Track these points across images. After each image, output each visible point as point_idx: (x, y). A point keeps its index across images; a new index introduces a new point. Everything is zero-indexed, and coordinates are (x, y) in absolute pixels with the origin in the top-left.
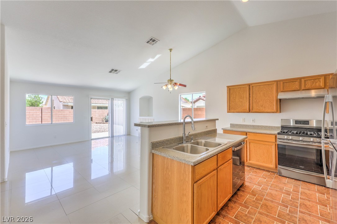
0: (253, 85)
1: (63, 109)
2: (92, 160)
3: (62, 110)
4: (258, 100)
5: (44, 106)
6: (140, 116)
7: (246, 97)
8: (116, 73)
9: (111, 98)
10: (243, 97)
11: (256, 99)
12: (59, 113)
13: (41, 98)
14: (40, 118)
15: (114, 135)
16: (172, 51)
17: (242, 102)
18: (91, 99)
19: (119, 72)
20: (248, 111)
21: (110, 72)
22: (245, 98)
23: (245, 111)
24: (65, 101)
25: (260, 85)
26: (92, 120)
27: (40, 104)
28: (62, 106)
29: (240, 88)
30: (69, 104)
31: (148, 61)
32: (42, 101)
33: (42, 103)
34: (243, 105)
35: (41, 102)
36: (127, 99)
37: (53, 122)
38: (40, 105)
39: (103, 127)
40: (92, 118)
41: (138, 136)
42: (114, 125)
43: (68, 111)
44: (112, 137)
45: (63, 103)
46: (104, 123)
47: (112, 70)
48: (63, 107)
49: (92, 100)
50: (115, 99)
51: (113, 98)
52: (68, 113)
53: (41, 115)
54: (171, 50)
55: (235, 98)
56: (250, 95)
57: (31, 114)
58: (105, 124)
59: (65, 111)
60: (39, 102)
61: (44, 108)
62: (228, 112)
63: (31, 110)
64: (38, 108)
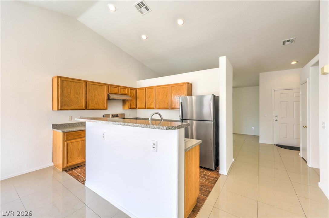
0: (89, 83)
4: (93, 98)
7: (83, 94)
10: (80, 93)
11: (91, 96)
17: (77, 98)
20: (85, 109)
22: (81, 95)
23: (81, 108)
25: (95, 85)
29: (76, 82)
34: (79, 102)
55: (69, 93)
56: (86, 92)
62: (58, 110)
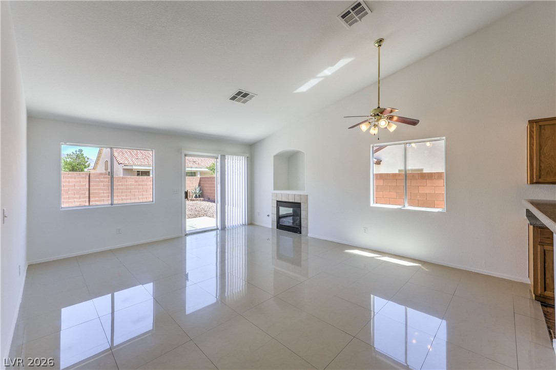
1: (123, 175)
2: (187, 276)
3: (123, 178)
5: (92, 172)
6: (274, 190)
8: (243, 102)
9: (221, 156)
12: (118, 182)
13: (86, 159)
14: (87, 192)
15: (227, 226)
16: (383, 44)
18: (186, 155)
19: (250, 99)
21: (233, 98)
24: (126, 162)
26: (186, 197)
27: (85, 168)
28: (122, 171)
30: (134, 167)
31: (319, 75)
32: (88, 163)
33: (89, 166)
35: (86, 164)
36: (247, 157)
37: (115, 202)
38: (86, 170)
39: (193, 208)
40: (186, 193)
41: (270, 227)
42: (226, 206)
43: (133, 179)
44: (223, 228)
45: (123, 165)
46: (194, 200)
47: (239, 93)
48: (123, 173)
49: (187, 158)
50: (227, 157)
51: (224, 156)
52: (134, 183)
53: (87, 187)
54: (380, 41)
57: (70, 184)
58: (196, 202)
59: (129, 178)
60: (84, 165)
61: (94, 174)
62: (532, 183)
63: (71, 178)
64: (83, 174)
